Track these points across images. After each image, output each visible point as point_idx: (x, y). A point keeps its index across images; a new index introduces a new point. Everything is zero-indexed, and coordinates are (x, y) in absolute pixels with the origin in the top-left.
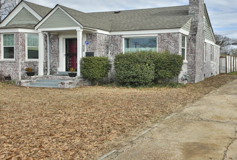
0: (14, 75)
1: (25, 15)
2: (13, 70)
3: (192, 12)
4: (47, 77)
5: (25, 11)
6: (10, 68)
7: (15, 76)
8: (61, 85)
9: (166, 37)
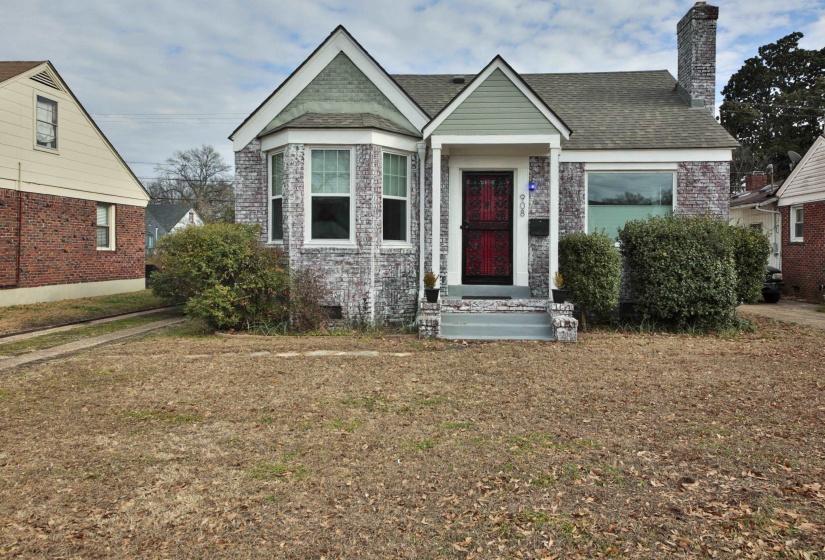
0: (351, 300)
1: (345, 79)
2: (349, 282)
3: (700, 98)
4: (455, 307)
5: (344, 66)
6: (338, 275)
7: (357, 304)
8: (564, 330)
9: (698, 175)
